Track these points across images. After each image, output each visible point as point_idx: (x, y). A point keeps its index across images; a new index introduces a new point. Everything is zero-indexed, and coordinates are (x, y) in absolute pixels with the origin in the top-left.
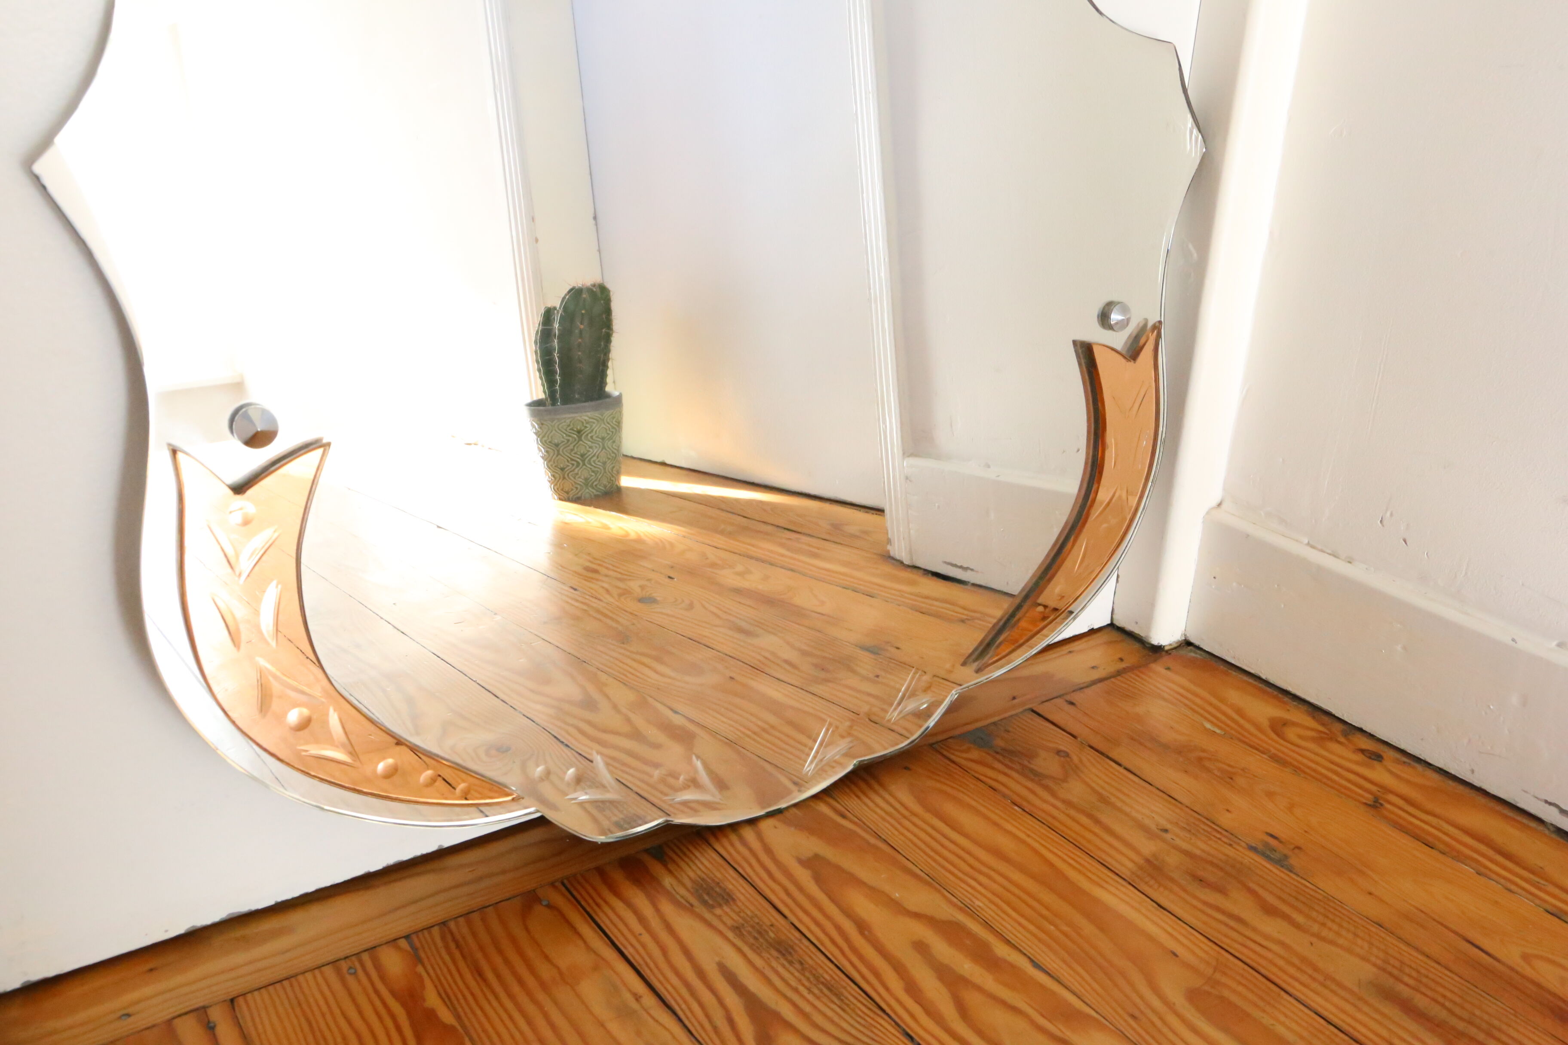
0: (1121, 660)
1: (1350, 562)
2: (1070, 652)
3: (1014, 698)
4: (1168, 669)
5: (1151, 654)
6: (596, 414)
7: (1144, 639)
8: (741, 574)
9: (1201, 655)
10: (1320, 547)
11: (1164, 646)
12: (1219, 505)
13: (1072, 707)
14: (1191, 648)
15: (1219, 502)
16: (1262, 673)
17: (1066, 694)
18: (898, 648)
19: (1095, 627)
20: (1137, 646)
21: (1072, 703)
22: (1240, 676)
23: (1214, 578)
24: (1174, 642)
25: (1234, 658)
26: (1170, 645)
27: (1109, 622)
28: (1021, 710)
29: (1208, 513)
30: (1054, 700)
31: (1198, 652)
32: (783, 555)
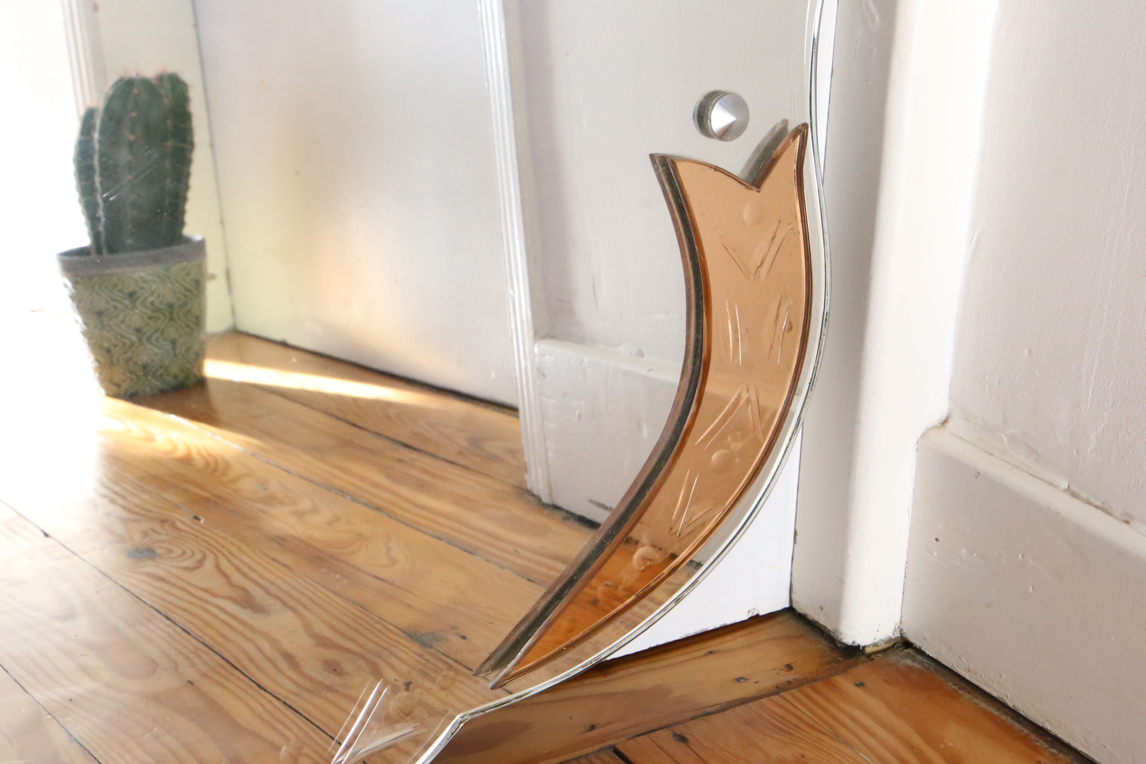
0: (789, 667)
1: (1127, 522)
2: (711, 653)
3: (593, 728)
4: (860, 685)
5: (840, 659)
6: (159, 269)
7: (832, 634)
8: (300, 514)
9: (922, 663)
10: (1084, 495)
11: (864, 647)
12: (945, 422)
13: (682, 745)
14: (909, 650)
15: (944, 419)
16: (1007, 697)
17: (677, 723)
18: (464, 638)
19: (761, 613)
20: (823, 644)
21: (683, 739)
22: (976, 701)
23: (937, 540)
24: (883, 640)
25: (969, 670)
26: (875, 645)
27: (787, 605)
28: (597, 748)
29: (924, 435)
30: (657, 732)
31: (919, 658)
32: (377, 486)
